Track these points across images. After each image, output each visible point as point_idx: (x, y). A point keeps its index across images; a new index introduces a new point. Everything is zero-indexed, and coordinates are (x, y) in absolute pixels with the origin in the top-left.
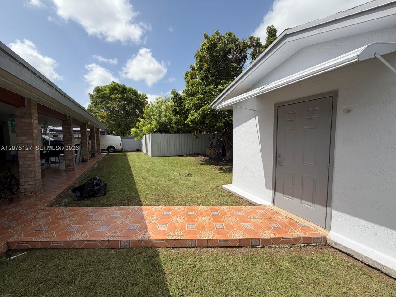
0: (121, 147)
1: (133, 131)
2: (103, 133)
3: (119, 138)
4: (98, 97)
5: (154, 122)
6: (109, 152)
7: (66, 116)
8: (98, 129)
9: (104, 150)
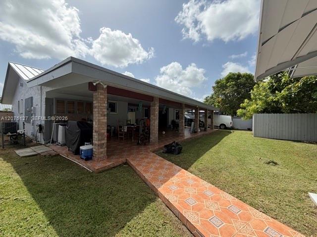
0: (231, 125)
1: (239, 111)
2: (217, 113)
3: (229, 117)
4: (217, 87)
5: (260, 102)
6: (221, 129)
7: (181, 104)
8: (213, 111)
9: (217, 127)
